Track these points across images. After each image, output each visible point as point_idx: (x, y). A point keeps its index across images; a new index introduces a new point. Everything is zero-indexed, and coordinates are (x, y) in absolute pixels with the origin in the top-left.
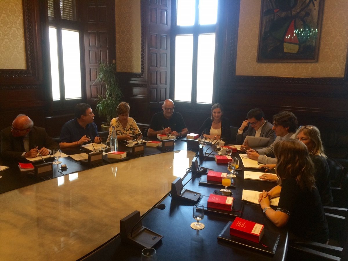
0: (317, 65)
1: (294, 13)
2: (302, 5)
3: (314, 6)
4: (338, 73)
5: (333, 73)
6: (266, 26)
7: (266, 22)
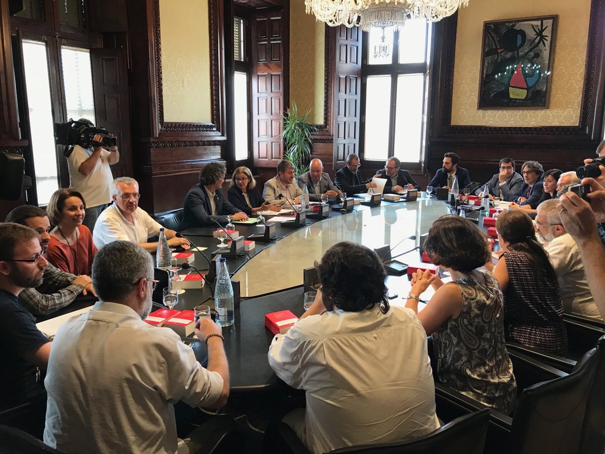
1: (521, 54)
3: (545, 46)
5: (566, 121)
6: (488, 68)
7: (488, 63)
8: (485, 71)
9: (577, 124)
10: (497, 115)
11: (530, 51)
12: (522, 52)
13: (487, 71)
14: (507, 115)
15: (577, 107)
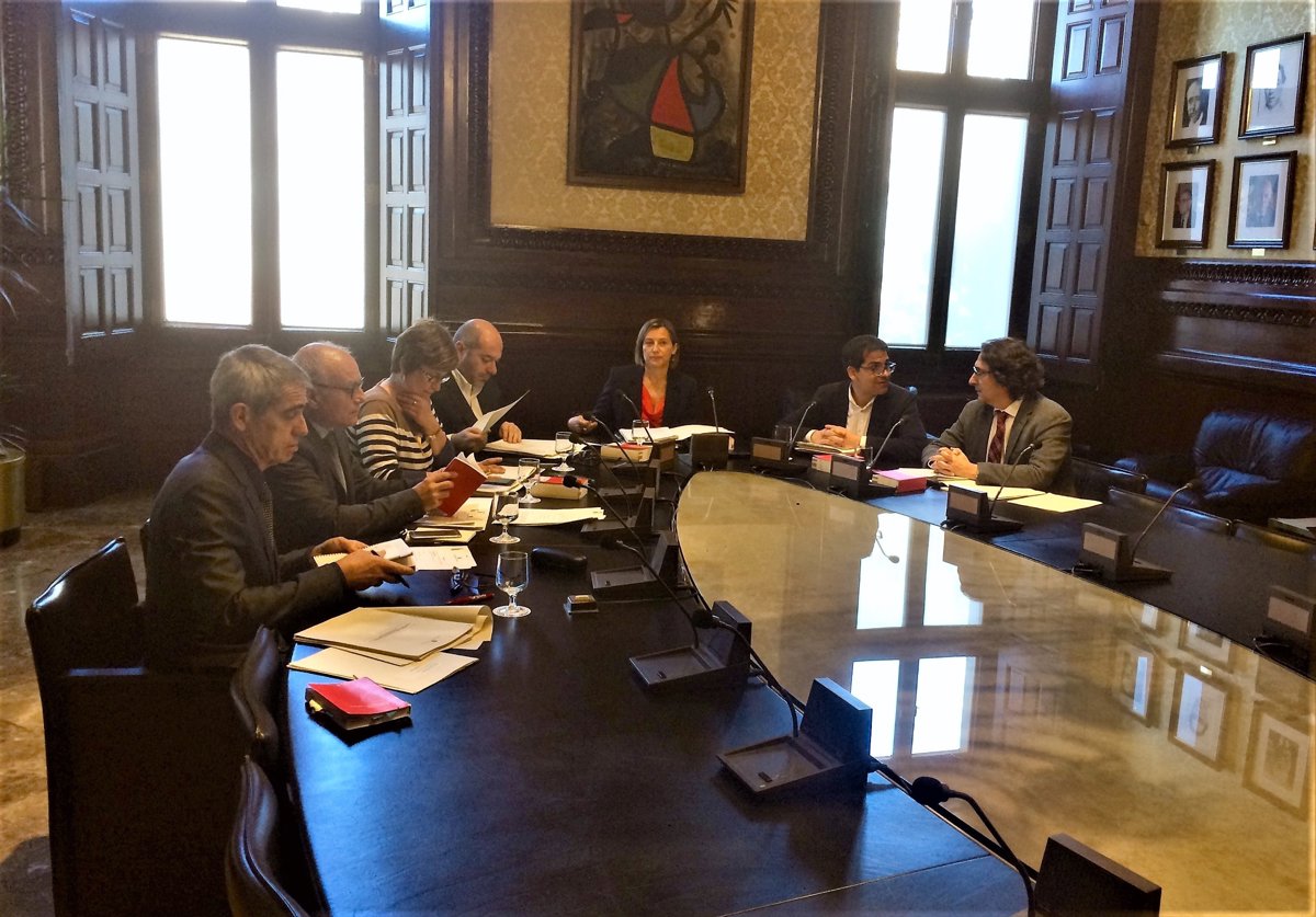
0: (741, 201)
1: (675, 36)
2: (698, 14)
3: (731, 26)
4: (791, 228)
5: (779, 228)
6: (592, 64)
7: (593, 49)
8: (584, 71)
9: (802, 237)
10: (619, 200)
11: (697, 32)
12: (677, 31)
13: (590, 71)
14: (644, 201)
15: (802, 194)
